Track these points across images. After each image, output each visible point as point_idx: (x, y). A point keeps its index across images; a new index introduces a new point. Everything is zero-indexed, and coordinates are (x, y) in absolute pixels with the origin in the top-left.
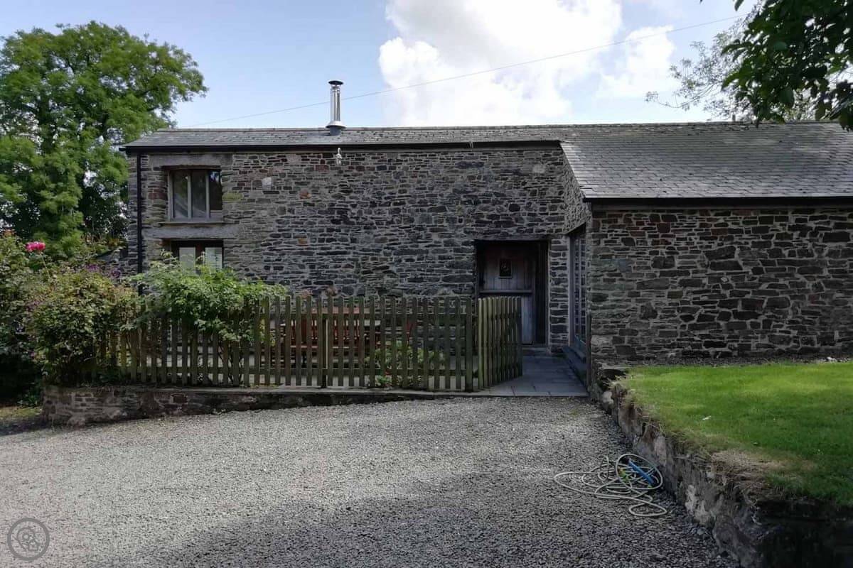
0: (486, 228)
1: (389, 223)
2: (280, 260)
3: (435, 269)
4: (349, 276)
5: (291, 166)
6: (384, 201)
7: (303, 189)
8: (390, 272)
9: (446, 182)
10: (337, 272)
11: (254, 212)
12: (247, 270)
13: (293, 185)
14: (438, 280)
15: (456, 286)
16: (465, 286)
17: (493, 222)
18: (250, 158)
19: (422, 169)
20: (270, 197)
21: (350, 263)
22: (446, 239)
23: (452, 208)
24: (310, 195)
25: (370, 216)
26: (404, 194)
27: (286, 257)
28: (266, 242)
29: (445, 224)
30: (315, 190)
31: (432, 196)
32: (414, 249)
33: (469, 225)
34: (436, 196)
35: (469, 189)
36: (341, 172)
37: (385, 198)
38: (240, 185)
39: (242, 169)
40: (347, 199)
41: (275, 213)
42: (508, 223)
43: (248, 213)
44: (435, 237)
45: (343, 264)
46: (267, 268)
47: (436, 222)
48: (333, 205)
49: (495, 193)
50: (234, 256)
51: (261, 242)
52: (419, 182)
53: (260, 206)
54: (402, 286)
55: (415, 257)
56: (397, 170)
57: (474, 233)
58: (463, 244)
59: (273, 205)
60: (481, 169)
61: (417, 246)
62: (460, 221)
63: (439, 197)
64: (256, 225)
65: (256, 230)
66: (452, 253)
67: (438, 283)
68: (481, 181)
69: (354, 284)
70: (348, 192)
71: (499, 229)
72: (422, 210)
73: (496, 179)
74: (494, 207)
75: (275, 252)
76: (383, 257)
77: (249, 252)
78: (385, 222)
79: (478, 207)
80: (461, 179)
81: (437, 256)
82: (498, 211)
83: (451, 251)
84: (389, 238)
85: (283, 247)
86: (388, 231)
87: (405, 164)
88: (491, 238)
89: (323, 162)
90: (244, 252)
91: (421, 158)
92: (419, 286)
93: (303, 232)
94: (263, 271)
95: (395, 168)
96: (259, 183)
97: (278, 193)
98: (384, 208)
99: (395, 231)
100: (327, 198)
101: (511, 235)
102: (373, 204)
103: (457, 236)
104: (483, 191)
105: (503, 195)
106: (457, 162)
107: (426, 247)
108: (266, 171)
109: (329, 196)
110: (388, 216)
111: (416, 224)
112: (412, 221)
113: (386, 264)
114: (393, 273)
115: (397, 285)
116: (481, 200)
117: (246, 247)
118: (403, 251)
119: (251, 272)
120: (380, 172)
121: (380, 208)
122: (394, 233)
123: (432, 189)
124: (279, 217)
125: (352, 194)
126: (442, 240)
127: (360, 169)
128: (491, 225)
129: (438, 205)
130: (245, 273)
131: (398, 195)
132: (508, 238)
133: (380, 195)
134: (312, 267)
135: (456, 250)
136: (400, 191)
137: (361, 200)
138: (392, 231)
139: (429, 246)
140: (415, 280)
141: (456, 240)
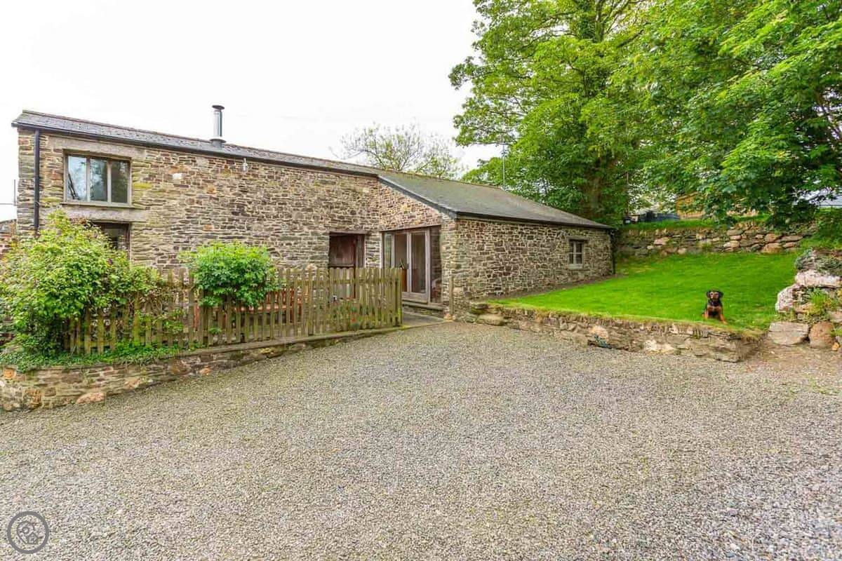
0: (337, 225)
1: (275, 217)
5: (200, 166)
8: (275, 252)
9: (313, 192)
11: (165, 201)
14: (307, 258)
16: (324, 262)
17: (341, 220)
18: (162, 155)
19: (298, 181)
22: (312, 230)
25: (262, 211)
28: (176, 227)
29: (312, 220)
31: (303, 200)
32: (292, 236)
33: (327, 222)
34: (306, 200)
35: (327, 198)
37: (273, 199)
39: (153, 163)
40: (245, 197)
43: (159, 201)
44: (306, 229)
50: (144, 237)
52: (296, 190)
54: (284, 262)
59: (182, 196)
60: (334, 186)
61: (294, 235)
65: (167, 217)
67: (307, 261)
68: (334, 193)
70: (245, 192)
71: (344, 225)
77: (159, 234)
79: (332, 210)
80: (322, 191)
81: (306, 242)
82: (344, 214)
87: (287, 177)
88: (339, 231)
89: (226, 167)
90: (154, 234)
91: (297, 174)
92: (294, 263)
98: (272, 206)
99: (279, 223)
101: (351, 230)
103: (319, 229)
104: (336, 200)
112: (291, 217)
113: (272, 247)
114: (277, 253)
117: (157, 230)
123: (304, 196)
125: (248, 194)
126: (310, 231)
127: (255, 175)
128: (340, 223)
129: (308, 207)
130: (155, 252)
131: (281, 197)
132: (349, 232)
133: (269, 197)
135: (319, 238)
136: (283, 195)
139: (301, 235)
140: (292, 258)
141: (319, 231)
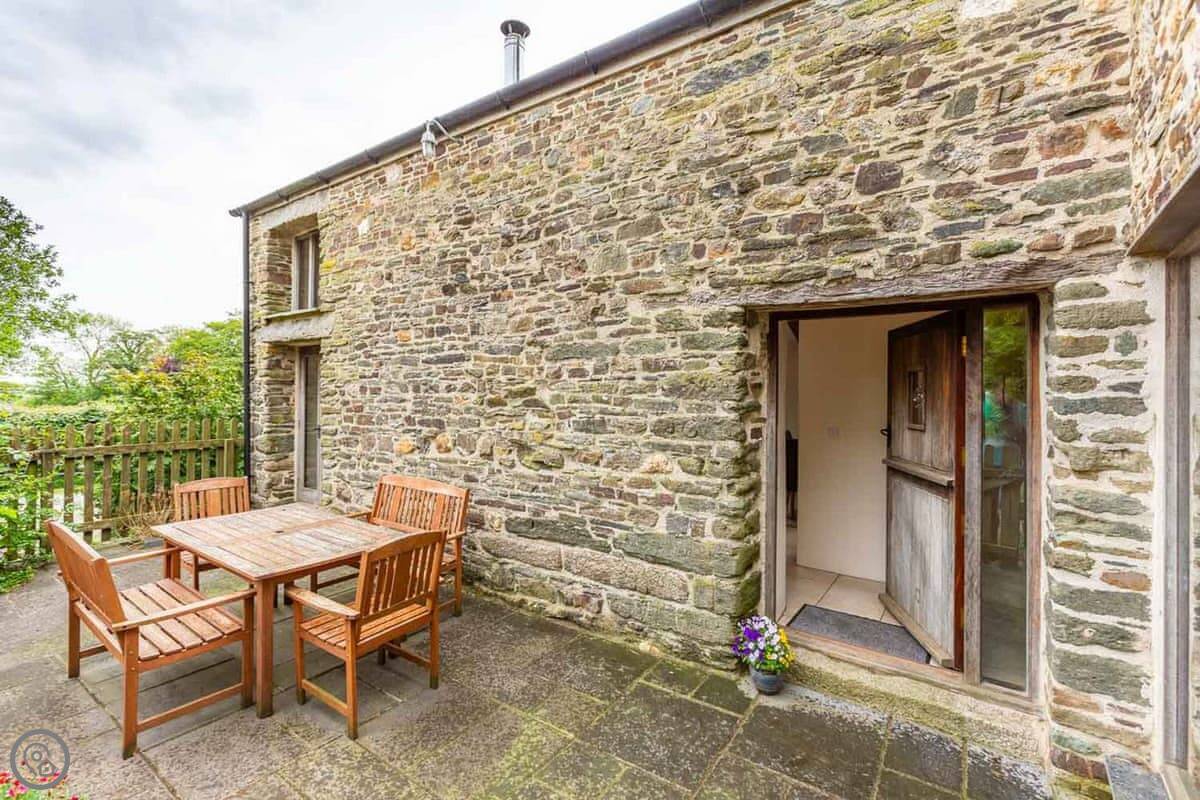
1: (535, 281)
2: (376, 376)
4: (468, 410)
5: (391, 188)
6: (526, 228)
7: (405, 230)
10: (450, 400)
12: (342, 393)
13: (393, 227)
14: (641, 430)
15: (688, 450)
18: (345, 189)
20: (367, 255)
21: (469, 380)
22: (662, 311)
23: (676, 217)
24: (414, 242)
26: (566, 204)
27: (384, 369)
29: (658, 267)
30: (421, 229)
31: (624, 192)
32: (589, 342)
34: (635, 190)
36: (457, 180)
37: (530, 222)
38: (336, 242)
39: (337, 213)
40: (467, 238)
41: (372, 285)
42: (856, 237)
43: (343, 289)
44: (636, 308)
45: (459, 384)
46: (362, 390)
47: (636, 263)
48: (444, 255)
51: (356, 341)
52: (599, 163)
53: (355, 273)
55: (589, 366)
56: (553, 145)
59: (369, 269)
61: (593, 335)
62: (699, 252)
63: (643, 192)
64: (351, 310)
66: (679, 350)
67: (641, 439)
68: (761, 114)
69: (475, 430)
70: (467, 221)
72: (602, 239)
73: (811, 93)
75: (371, 360)
78: (528, 280)
79: (750, 202)
81: (637, 362)
82: (817, 202)
83: (674, 345)
84: (536, 317)
85: (379, 350)
86: (534, 302)
87: (567, 126)
89: (431, 167)
93: (405, 318)
94: (359, 396)
95: (547, 142)
96: (355, 233)
97: (374, 245)
98: (528, 246)
99: (548, 299)
100: (437, 242)
102: (508, 240)
103: (691, 300)
106: (689, 77)
107: (612, 335)
108: (362, 209)
109: (440, 236)
110: (534, 265)
111: (591, 275)
112: (582, 268)
113: (530, 384)
115: (551, 437)
116: (759, 176)
117: (341, 352)
118: (563, 353)
119: (346, 397)
120: (520, 160)
121: (520, 246)
122: (546, 304)
123: (626, 173)
124: (375, 292)
126: (653, 314)
127: (486, 163)
129: (642, 215)
131: (554, 206)
132: (857, 294)
133: (518, 217)
134: (416, 389)
135: (691, 342)
136: (559, 198)
137: (487, 235)
138: (541, 300)
139: (619, 334)
141: (689, 310)
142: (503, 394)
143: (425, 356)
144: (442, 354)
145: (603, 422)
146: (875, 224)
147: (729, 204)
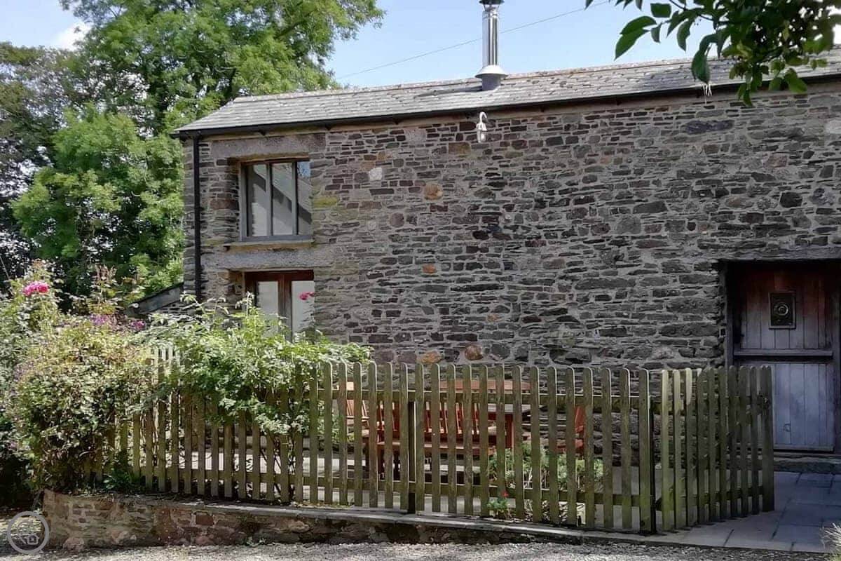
0: (737, 239)
1: (566, 235)
2: (394, 300)
3: (647, 313)
4: (502, 326)
6: (558, 197)
7: (430, 183)
8: (570, 318)
9: (663, 160)
10: (483, 319)
11: (357, 224)
12: (347, 316)
13: (415, 179)
14: (652, 333)
15: (685, 343)
16: (702, 343)
17: (752, 226)
18: (351, 138)
19: (623, 139)
20: (380, 198)
21: (503, 303)
22: (666, 260)
23: (676, 204)
24: (440, 194)
25: (536, 223)
26: (592, 184)
27: (404, 295)
28: (374, 272)
29: (664, 233)
30: (449, 185)
31: (639, 184)
32: (611, 278)
33: (707, 234)
34: (647, 184)
35: (707, 169)
36: (489, 152)
37: (561, 193)
38: (338, 181)
39: (339, 157)
40: (499, 197)
41: (388, 225)
42: (780, 229)
43: (349, 225)
44: (647, 257)
45: (492, 306)
46: (377, 313)
47: (647, 229)
48: (476, 207)
49: (754, 175)
50: (329, 294)
51: (367, 271)
52: (618, 161)
53: (366, 212)
54: (590, 342)
55: (612, 293)
56: (581, 143)
57: (717, 248)
58: (696, 269)
59: (384, 211)
60: (729, 133)
61: (615, 274)
62: (692, 227)
63: (652, 186)
64: (359, 244)
65: (361, 253)
66: (678, 284)
67: (651, 338)
68: (728, 154)
69: (511, 340)
70: (499, 185)
71: (762, 240)
72: (622, 211)
73: (756, 149)
74: (752, 200)
75: (388, 288)
76: (557, 292)
77: (350, 288)
78: (559, 234)
79: (723, 201)
80: (692, 152)
81: (649, 289)
82: (760, 208)
83: (675, 281)
84: (567, 260)
85: (398, 279)
86: (565, 249)
87: (593, 132)
88: (749, 256)
89: (459, 137)
90: (343, 288)
91: (620, 120)
92: (618, 343)
93: (430, 254)
94: (371, 319)
95: (576, 140)
96: (363, 178)
97: (392, 191)
98: (558, 210)
99: (578, 247)
100: (467, 196)
101: (786, 251)
102: (541, 204)
103: (686, 255)
104: (732, 171)
105: (770, 177)
106: (684, 122)
107: (630, 274)
108: (374, 158)
109: (471, 193)
110: (566, 223)
111: (613, 234)
112: (605, 229)
113: (562, 305)
114: (576, 321)
115: (581, 341)
116: (729, 188)
117: (346, 280)
118: (591, 284)
119: (353, 320)
120: (551, 149)
121: (552, 209)
122: (576, 251)
123: (640, 172)
124: (393, 231)
125: (507, 189)
126: (659, 262)
127: (519, 145)
128: (748, 232)
129: (651, 200)
130: (345, 321)
131: (581, 185)
132: (781, 257)
133: (550, 188)
134: (444, 311)
135: (685, 279)
136: (585, 180)
137: (520, 198)
138: (571, 248)
139: (635, 273)
140: (612, 333)
141: (685, 261)
142: (537, 314)
143: (454, 285)
144: (472, 284)
145: (624, 330)
146: (790, 223)
147: (711, 202)
